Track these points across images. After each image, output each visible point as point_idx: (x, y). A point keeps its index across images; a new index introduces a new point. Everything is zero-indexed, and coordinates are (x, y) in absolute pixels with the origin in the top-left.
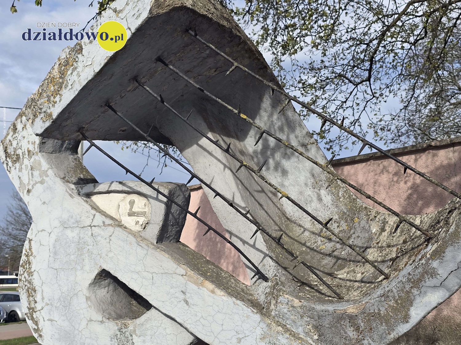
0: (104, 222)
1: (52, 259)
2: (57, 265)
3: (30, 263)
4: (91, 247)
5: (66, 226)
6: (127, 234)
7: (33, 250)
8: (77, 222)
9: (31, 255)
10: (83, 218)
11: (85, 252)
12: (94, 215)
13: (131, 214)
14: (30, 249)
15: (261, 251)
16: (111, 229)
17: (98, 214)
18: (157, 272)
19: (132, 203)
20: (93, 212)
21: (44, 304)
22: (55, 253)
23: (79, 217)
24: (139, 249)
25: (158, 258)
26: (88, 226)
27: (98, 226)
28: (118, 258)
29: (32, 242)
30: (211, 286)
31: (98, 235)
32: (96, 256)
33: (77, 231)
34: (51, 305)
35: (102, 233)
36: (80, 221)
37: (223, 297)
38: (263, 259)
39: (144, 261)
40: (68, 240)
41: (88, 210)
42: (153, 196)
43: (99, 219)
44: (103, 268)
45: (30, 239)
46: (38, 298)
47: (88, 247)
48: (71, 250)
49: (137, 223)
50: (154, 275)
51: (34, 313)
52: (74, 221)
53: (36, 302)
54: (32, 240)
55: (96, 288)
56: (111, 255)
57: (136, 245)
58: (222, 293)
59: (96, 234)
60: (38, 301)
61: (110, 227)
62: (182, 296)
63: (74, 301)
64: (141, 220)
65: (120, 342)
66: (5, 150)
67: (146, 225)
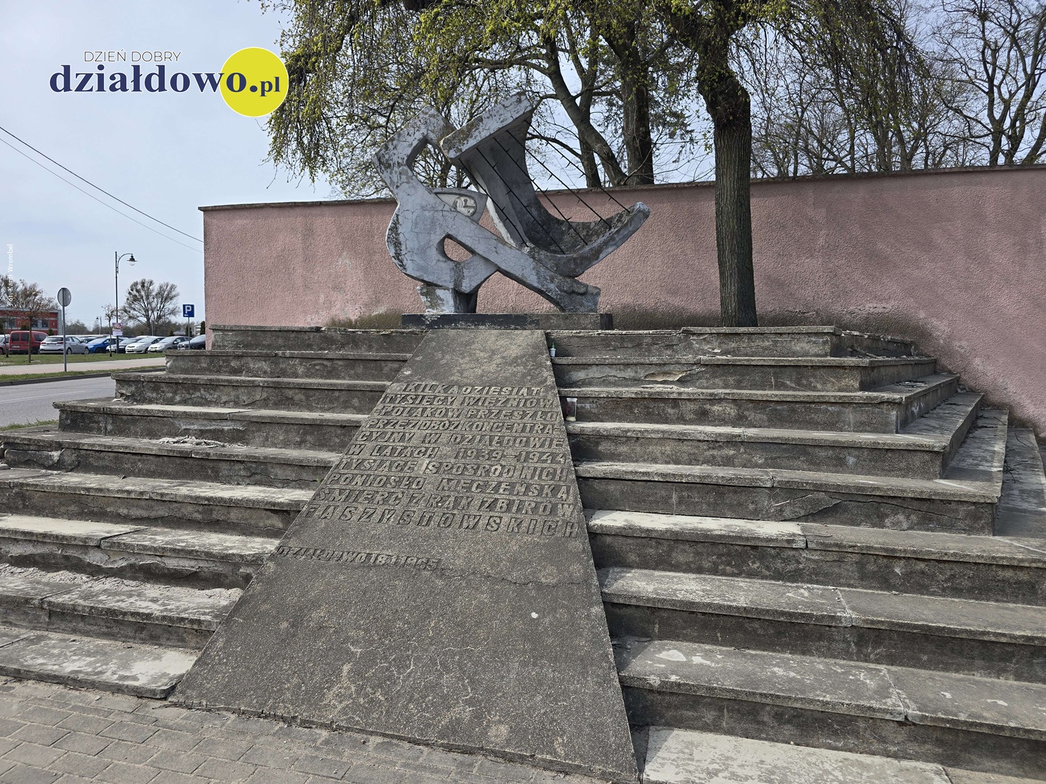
0: (451, 209)
1: (414, 227)
4: (442, 222)
6: (465, 217)
8: (433, 207)
9: (398, 224)
10: (437, 205)
11: (437, 224)
12: (444, 205)
13: (465, 207)
14: (397, 220)
18: (482, 237)
20: (442, 203)
23: (434, 204)
24: (472, 225)
25: (482, 230)
26: (440, 210)
27: (447, 211)
28: (458, 229)
29: (399, 217)
32: (444, 227)
33: (432, 212)
35: (449, 215)
39: (474, 231)
40: (425, 217)
41: (438, 202)
43: (448, 207)
44: (448, 233)
45: (398, 214)
46: (403, 248)
47: (439, 222)
48: (427, 223)
50: (480, 239)
51: (400, 256)
52: (430, 207)
53: (401, 250)
56: (454, 227)
57: (470, 223)
59: (445, 215)
61: (455, 212)
63: (428, 251)
64: (472, 210)
65: (455, 272)
66: (379, 160)
67: (474, 213)
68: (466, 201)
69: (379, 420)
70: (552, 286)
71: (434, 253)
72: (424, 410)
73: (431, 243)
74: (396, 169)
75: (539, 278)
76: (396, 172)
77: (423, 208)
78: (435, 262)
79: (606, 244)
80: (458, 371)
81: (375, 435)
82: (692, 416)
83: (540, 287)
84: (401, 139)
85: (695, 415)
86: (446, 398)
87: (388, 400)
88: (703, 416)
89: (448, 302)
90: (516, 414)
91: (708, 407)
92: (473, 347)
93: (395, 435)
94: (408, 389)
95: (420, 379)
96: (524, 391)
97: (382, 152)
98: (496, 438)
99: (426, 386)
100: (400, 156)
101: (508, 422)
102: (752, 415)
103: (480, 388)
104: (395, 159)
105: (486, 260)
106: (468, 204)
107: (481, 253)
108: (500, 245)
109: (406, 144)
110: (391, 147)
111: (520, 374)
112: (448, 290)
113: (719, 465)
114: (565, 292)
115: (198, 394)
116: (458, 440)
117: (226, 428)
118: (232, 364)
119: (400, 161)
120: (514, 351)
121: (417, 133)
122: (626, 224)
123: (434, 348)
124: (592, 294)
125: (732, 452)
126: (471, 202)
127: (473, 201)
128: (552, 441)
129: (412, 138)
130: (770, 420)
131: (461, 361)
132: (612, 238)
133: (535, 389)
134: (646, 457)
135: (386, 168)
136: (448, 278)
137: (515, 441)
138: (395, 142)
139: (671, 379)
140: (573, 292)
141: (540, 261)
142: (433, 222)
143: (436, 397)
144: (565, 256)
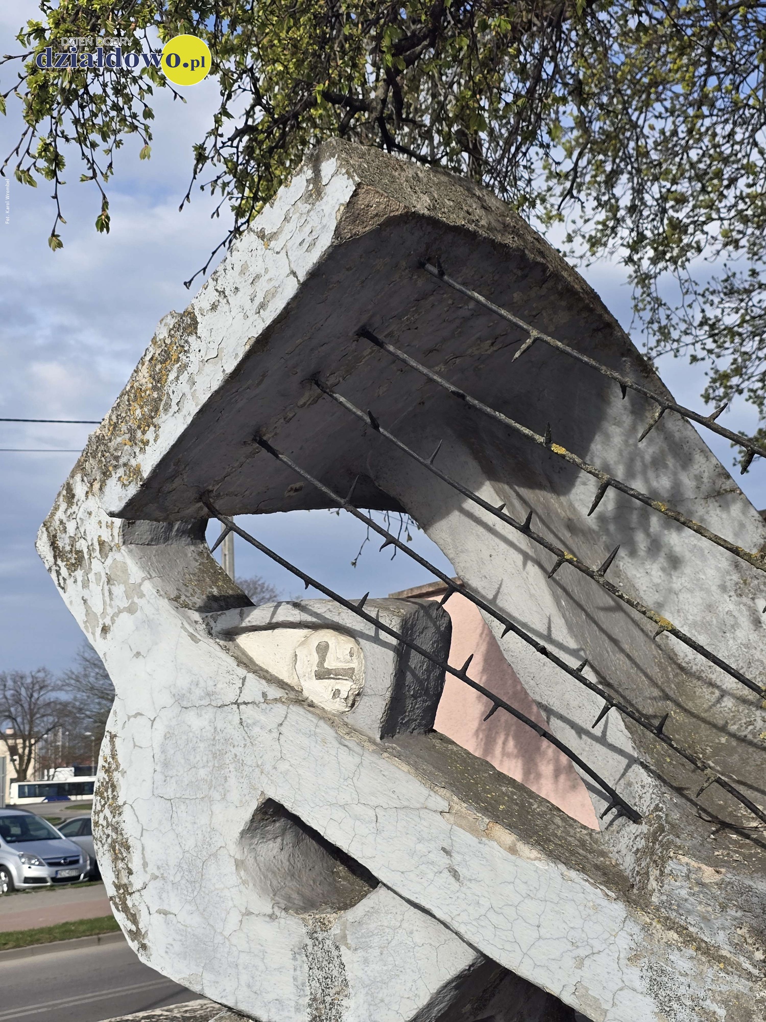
0: (264, 695)
1: (159, 777)
2: (170, 791)
3: (114, 787)
4: (241, 749)
5: (185, 704)
6: (315, 721)
7: (120, 758)
8: (208, 694)
9: (117, 769)
10: (219, 686)
11: (228, 761)
12: (244, 679)
13: (323, 674)
14: (114, 756)
15: (621, 752)
16: (280, 709)
17: (250, 676)
18: (385, 806)
19: (323, 650)
20: (242, 672)
21: (148, 877)
22: (166, 765)
23: (211, 683)
24: (343, 752)
25: (386, 773)
26: (232, 703)
27: (253, 703)
28: (299, 775)
29: (117, 741)
30: (507, 837)
31: (254, 724)
32: (251, 769)
33: (209, 714)
34: (163, 878)
35: (263, 718)
36: (214, 693)
37: (537, 863)
38: (626, 770)
39: (355, 781)
40: (191, 735)
41: (230, 669)
42: (367, 632)
43: (255, 687)
44: (267, 797)
45: (113, 733)
46: (135, 863)
47: (234, 751)
48: (198, 758)
49: (336, 694)
50: (380, 812)
51: (128, 897)
52: (202, 694)
53: (130, 873)
54: (116, 736)
55: (255, 841)
56: (283, 766)
57: (336, 744)
58: (534, 853)
59: (249, 721)
60: (134, 870)
61: (279, 705)
62: (444, 861)
65: (313, 963)
66: (53, 542)
71: (227, 882)
73: (218, 838)
78: (239, 915)
106: (329, 662)
126: (341, 652)
135: (72, 568)
136: (288, 992)
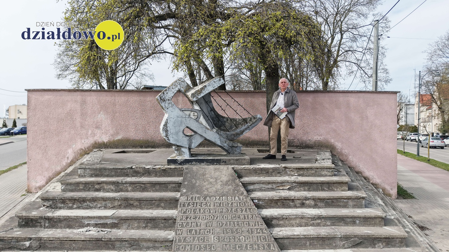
0: (188, 117)
6: (194, 120)
9: (167, 123)
12: (186, 115)
25: (200, 125)
31: (187, 120)
32: (185, 123)
33: (181, 118)
44: (187, 126)
46: (169, 132)
50: (199, 128)
51: (167, 136)
54: (168, 120)
57: (196, 122)
63: (179, 133)
64: (196, 117)
65: (189, 141)
66: (161, 98)
67: (197, 118)
68: (194, 113)
69: (182, 216)
70: (225, 145)
71: (181, 134)
72: (200, 210)
73: (180, 130)
74: (167, 102)
75: (221, 142)
76: (167, 103)
77: (178, 117)
78: (181, 137)
79: (246, 129)
80: (206, 189)
81: (184, 225)
82: (299, 205)
83: (221, 145)
84: (170, 90)
85: (300, 204)
86: (206, 203)
87: (182, 205)
88: (303, 205)
89: (186, 153)
90: (238, 210)
91: (304, 201)
92: (206, 176)
93: (193, 224)
94: (188, 200)
95: (191, 194)
96: (237, 198)
97: (162, 95)
98: (236, 223)
99: (195, 197)
100: (169, 97)
101: (238, 214)
102: (319, 204)
103: (218, 198)
104: (167, 98)
105: (201, 136)
106: (195, 115)
107: (199, 133)
108: (207, 130)
109: (172, 92)
110: (165, 93)
111: (232, 190)
112: (186, 148)
113: (316, 226)
114: (230, 146)
115: (86, 204)
116: (221, 225)
117: (109, 222)
118: (96, 187)
119: (169, 99)
120: (225, 178)
121: (176, 88)
122: (254, 123)
123: (190, 177)
124: (239, 147)
125: (319, 221)
126: (196, 114)
127: (197, 114)
128: (258, 223)
129: (174, 90)
130: (325, 205)
131: (205, 184)
132: (248, 127)
133: (241, 197)
134: (290, 225)
135: (163, 101)
136: (186, 144)
137: (244, 223)
138: (167, 91)
139: (285, 188)
140: (233, 146)
141: (221, 135)
142: (181, 122)
143: (202, 203)
144: (230, 133)
